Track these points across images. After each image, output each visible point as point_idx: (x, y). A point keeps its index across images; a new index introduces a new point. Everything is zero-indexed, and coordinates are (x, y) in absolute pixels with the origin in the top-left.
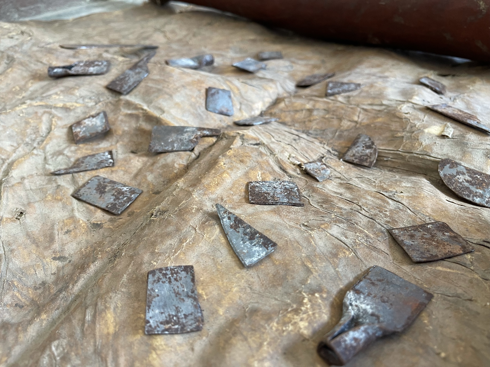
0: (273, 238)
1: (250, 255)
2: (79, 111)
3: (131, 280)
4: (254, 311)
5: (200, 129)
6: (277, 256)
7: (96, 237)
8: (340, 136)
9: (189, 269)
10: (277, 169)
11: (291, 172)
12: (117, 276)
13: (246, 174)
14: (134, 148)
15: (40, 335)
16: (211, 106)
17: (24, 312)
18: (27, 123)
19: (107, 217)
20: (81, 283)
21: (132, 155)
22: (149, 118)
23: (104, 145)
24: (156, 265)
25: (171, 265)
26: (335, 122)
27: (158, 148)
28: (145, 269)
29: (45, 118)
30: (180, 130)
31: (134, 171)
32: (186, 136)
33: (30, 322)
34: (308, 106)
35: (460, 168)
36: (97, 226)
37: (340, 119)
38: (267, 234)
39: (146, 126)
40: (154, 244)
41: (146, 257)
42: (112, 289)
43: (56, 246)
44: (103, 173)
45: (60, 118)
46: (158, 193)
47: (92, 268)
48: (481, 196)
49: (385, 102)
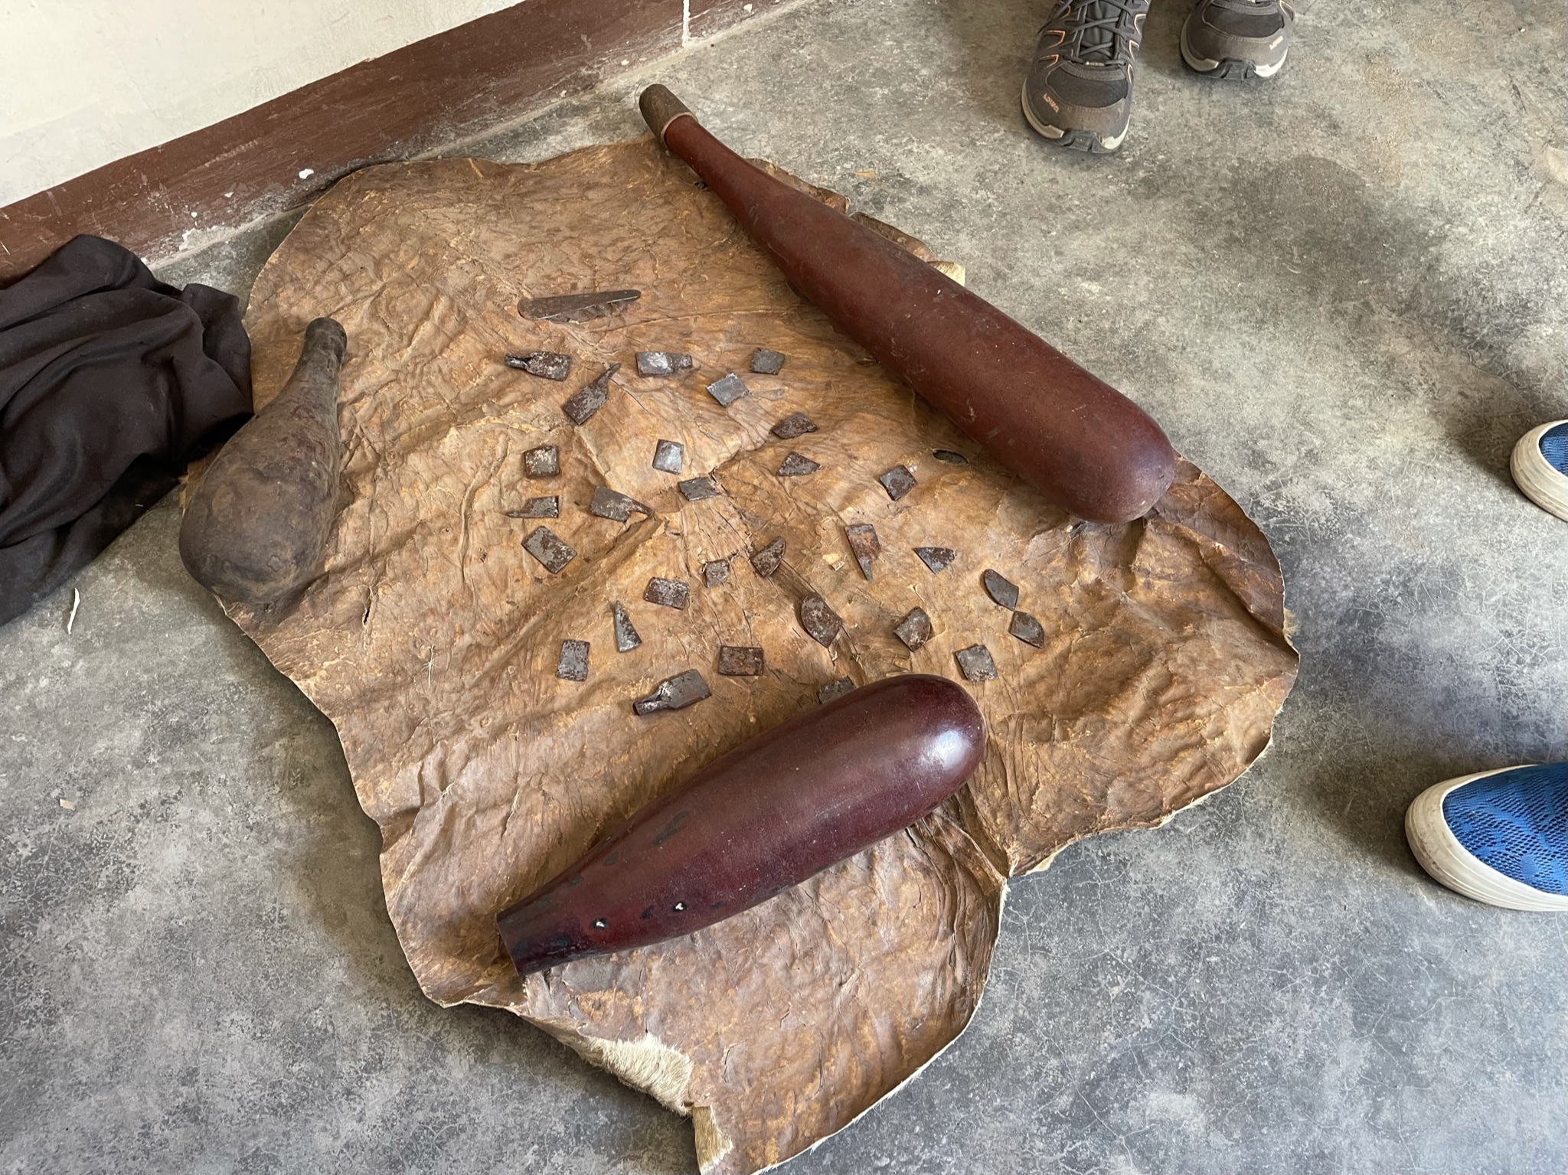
0: (642, 637)
1: (624, 645)
2: (533, 435)
3: (554, 642)
4: (614, 679)
5: (636, 503)
6: (639, 650)
7: (536, 589)
8: (767, 530)
9: (587, 644)
10: (683, 566)
11: (693, 571)
12: (546, 635)
13: (654, 568)
14: (578, 499)
15: (500, 659)
16: (659, 463)
17: (489, 639)
18: (485, 442)
19: (547, 573)
20: (524, 630)
21: (575, 507)
22: (596, 473)
23: (553, 486)
24: (570, 636)
25: (578, 639)
26: (770, 511)
27: (597, 510)
28: (563, 637)
29: (501, 438)
30: (619, 497)
31: (574, 527)
32: (622, 506)
33: (495, 648)
34: (756, 482)
35: (821, 605)
36: (539, 580)
37: (775, 510)
38: (639, 633)
39: (593, 480)
40: (572, 618)
41: (566, 627)
42: (542, 643)
43: (509, 591)
44: (547, 523)
45: (515, 442)
46: (587, 560)
47: (533, 620)
48: (820, 632)
49: (819, 506)
